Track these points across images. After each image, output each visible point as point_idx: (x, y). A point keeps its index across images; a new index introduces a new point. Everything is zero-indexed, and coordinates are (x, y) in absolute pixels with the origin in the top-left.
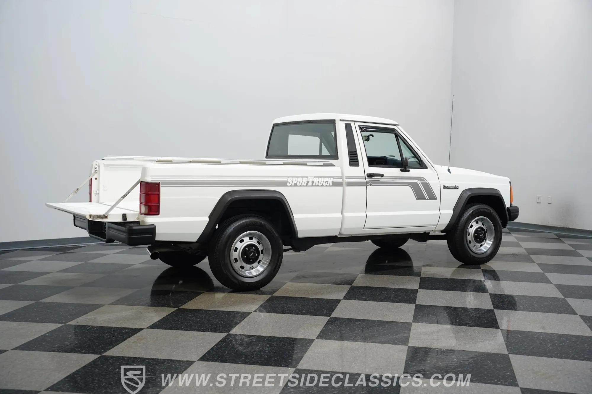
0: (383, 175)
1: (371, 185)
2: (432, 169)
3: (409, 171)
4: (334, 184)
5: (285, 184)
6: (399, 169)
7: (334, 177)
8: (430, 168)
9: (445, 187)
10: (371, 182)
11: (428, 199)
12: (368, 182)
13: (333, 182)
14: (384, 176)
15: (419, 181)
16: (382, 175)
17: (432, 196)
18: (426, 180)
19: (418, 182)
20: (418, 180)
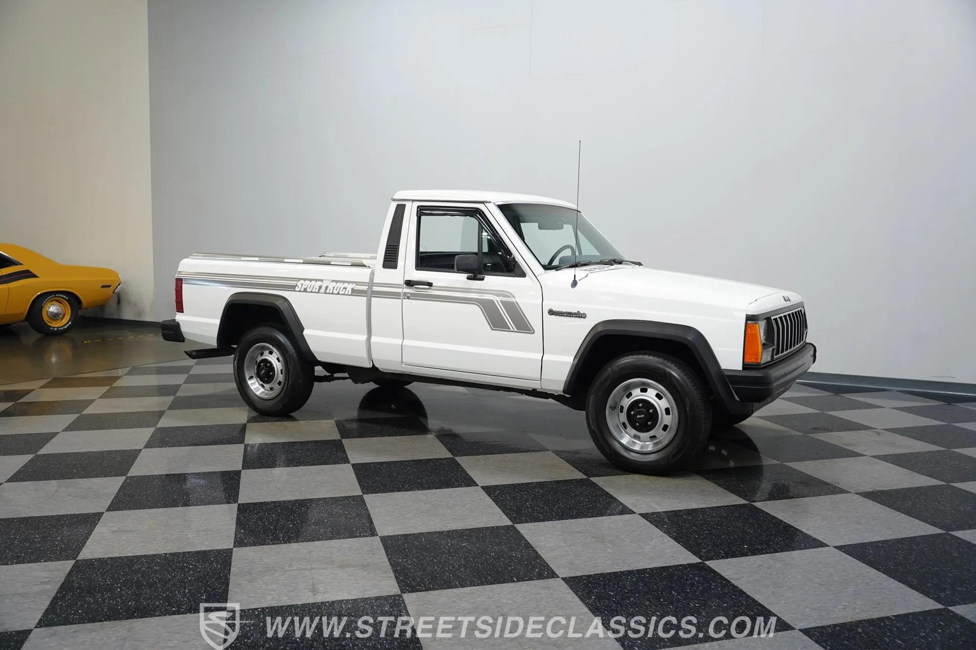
0: (432, 283)
1: (408, 298)
2: (532, 279)
3: (482, 279)
4: (355, 292)
5: (292, 288)
6: (466, 275)
7: (357, 283)
8: (530, 276)
9: (551, 312)
10: (409, 293)
11: (516, 330)
12: (405, 294)
13: (352, 289)
14: (433, 285)
15: (497, 298)
16: (430, 285)
17: (523, 326)
18: (514, 297)
19: (495, 299)
20: (498, 295)
